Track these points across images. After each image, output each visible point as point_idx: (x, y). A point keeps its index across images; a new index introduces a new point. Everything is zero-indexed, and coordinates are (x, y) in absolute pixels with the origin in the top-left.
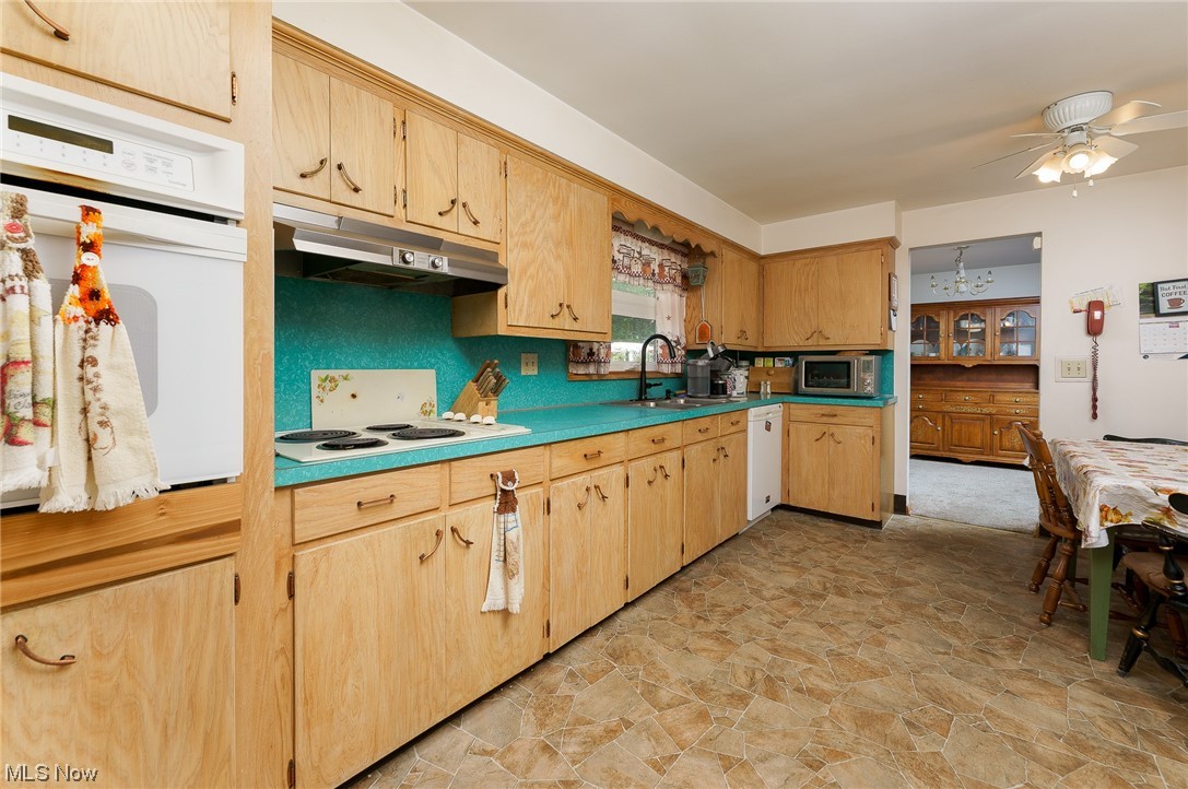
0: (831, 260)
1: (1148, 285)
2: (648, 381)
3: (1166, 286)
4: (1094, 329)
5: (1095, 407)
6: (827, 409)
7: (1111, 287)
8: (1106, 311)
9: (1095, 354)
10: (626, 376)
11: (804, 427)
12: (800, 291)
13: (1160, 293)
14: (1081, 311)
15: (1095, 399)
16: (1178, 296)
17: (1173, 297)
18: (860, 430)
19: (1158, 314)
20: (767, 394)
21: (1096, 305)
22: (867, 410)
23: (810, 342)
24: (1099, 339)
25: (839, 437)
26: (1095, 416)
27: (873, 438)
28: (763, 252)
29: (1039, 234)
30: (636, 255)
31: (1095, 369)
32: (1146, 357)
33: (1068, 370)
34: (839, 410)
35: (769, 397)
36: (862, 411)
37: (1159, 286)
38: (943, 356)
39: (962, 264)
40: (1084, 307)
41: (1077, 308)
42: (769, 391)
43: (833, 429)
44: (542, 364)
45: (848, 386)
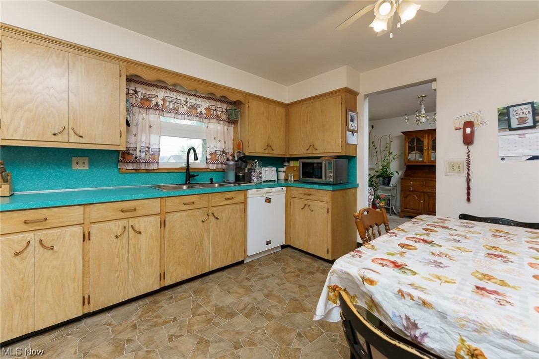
0: (318, 104)
1: (504, 109)
2: (191, 174)
3: (515, 108)
4: (468, 140)
5: (468, 194)
6: (306, 191)
7: (479, 112)
8: (476, 127)
9: (468, 157)
10: (179, 171)
11: (297, 201)
12: (304, 122)
13: (511, 114)
14: (460, 129)
15: (469, 188)
16: (524, 115)
17: (521, 116)
18: (321, 204)
19: (511, 129)
20: (291, 181)
21: (469, 124)
22: (325, 192)
23: (309, 152)
24: (470, 147)
25: (312, 208)
26: (468, 200)
27: (328, 209)
28: (287, 102)
29: (435, 80)
30: (183, 102)
31: (468, 168)
32: (503, 159)
33: (453, 167)
34: (312, 192)
35: (292, 182)
36: (322, 192)
37: (511, 109)
38: (426, 160)
39: (423, 106)
40: (462, 126)
41: (458, 126)
42: (292, 179)
43: (310, 203)
44: (92, 163)
45: (321, 178)
